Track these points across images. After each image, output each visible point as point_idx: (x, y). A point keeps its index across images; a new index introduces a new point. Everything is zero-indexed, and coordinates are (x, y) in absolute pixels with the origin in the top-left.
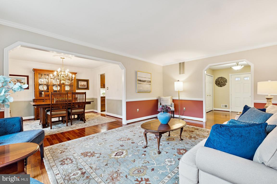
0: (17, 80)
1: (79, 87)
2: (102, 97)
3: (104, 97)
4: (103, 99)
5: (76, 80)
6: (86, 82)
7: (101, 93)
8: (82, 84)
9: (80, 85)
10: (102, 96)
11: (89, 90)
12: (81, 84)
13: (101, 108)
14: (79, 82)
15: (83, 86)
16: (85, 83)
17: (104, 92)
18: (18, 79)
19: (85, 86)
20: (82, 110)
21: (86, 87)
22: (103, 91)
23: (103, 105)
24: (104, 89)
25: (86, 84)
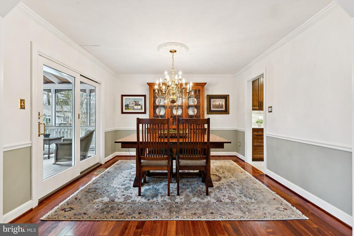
0: (135, 102)
1: (212, 109)
2: (254, 130)
3: (262, 130)
4: (258, 134)
5: (207, 97)
6: (224, 100)
7: (254, 120)
8: (217, 103)
9: (213, 105)
10: (256, 127)
11: (229, 114)
12: (214, 103)
13: (253, 154)
14: (212, 100)
15: (219, 108)
16: (222, 102)
17: (261, 117)
18: (135, 100)
19: (222, 107)
20: (203, 162)
21: (224, 109)
22: (257, 116)
23: (257, 146)
24: (261, 111)
25: (224, 104)
